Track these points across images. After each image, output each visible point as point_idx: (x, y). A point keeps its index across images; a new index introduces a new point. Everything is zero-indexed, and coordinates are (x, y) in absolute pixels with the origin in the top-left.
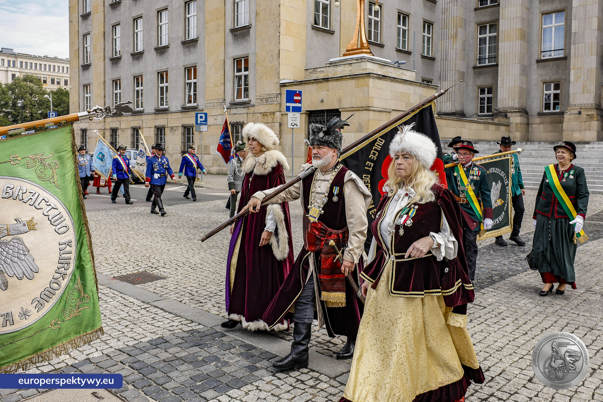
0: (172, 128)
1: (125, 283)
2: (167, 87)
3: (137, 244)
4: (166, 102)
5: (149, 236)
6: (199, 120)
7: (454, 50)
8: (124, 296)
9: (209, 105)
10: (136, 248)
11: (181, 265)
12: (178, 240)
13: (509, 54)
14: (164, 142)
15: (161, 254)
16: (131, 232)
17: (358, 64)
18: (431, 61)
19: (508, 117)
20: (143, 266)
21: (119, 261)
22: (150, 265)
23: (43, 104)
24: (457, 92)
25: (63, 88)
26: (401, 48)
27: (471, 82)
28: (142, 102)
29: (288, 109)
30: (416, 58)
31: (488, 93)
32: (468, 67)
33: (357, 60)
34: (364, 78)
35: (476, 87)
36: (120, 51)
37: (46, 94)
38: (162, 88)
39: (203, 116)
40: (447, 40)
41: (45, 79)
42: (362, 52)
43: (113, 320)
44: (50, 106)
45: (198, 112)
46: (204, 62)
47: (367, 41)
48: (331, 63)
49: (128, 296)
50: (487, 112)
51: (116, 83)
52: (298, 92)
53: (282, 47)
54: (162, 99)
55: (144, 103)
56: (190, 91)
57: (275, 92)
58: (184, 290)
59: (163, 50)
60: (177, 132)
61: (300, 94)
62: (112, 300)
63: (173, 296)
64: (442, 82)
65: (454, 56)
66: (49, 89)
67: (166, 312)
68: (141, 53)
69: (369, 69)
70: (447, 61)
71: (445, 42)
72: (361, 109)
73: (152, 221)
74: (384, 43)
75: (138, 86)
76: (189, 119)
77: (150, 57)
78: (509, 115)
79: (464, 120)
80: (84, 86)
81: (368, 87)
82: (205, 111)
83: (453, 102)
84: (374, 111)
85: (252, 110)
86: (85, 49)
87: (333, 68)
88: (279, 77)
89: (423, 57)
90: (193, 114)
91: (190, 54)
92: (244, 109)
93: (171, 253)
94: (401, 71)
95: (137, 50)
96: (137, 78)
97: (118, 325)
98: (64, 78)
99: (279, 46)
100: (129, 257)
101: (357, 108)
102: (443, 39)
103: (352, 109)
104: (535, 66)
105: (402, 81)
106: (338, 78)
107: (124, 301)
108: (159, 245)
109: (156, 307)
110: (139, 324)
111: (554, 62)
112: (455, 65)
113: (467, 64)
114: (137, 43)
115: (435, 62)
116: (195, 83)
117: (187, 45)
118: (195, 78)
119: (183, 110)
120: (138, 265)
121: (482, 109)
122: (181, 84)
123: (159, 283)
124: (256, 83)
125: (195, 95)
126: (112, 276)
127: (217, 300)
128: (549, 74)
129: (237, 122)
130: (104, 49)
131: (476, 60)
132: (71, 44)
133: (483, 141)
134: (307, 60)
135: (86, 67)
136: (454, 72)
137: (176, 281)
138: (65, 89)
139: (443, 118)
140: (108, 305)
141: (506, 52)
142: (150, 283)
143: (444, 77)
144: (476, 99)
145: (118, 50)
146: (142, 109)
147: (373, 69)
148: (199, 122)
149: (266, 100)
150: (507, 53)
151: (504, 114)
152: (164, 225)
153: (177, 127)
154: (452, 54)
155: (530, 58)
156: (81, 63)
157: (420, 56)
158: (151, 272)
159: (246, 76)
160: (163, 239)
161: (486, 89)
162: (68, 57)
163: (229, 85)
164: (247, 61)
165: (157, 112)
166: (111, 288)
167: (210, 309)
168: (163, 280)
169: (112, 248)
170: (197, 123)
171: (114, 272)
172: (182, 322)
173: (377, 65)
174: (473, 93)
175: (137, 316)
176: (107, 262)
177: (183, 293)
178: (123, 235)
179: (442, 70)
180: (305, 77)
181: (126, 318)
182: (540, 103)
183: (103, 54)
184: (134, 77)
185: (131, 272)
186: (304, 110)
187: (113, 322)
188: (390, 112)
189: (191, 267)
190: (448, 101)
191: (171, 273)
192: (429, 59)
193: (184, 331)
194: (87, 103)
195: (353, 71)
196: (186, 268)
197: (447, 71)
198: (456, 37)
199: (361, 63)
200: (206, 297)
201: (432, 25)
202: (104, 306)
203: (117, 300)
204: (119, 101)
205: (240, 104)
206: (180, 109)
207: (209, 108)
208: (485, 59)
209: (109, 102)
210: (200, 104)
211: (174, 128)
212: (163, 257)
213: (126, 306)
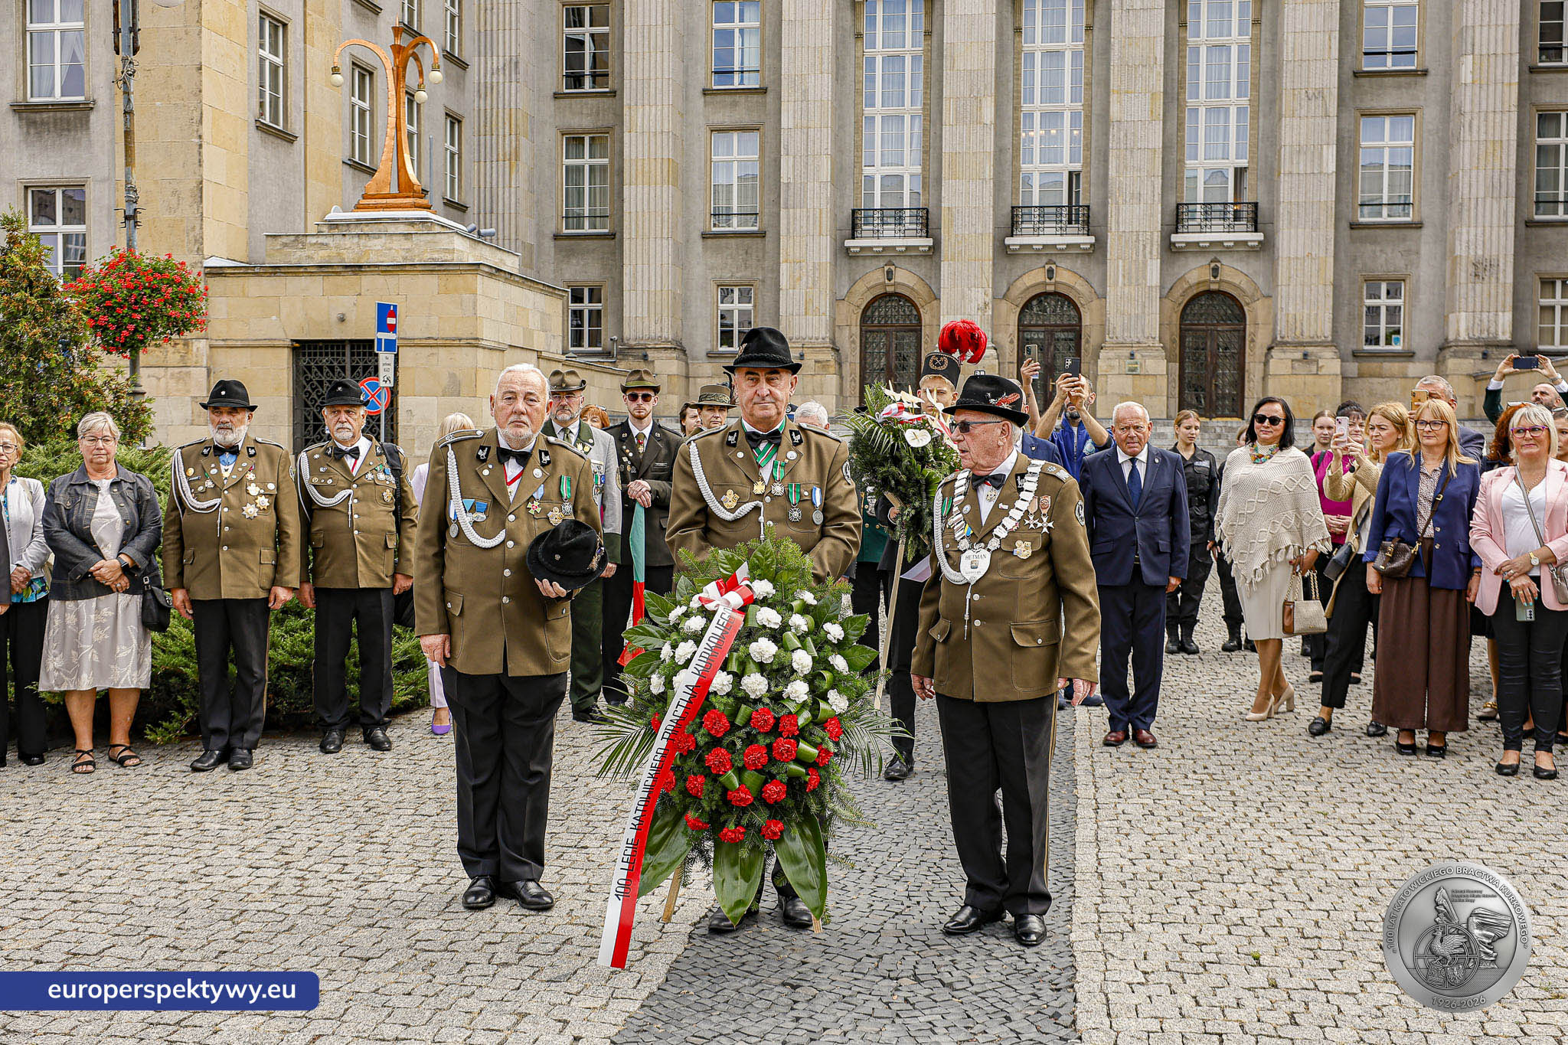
7: (513, 190)
13: (647, 215)
18: (459, 213)
19: (650, 359)
27: (549, 270)
31: (590, 302)
32: (540, 234)
40: (495, 163)
50: (590, 346)
65: (513, 206)
70: (494, 216)
71: (488, 167)
78: (651, 354)
81: (474, 293)
102: (482, 159)
104: (698, 245)
111: (739, 240)
112: (516, 227)
113: (538, 225)
121: (577, 339)
128: (729, 265)
131: (559, 219)
141: (639, 209)
144: (563, 314)
150: (643, 211)
151: (640, 352)
154: (507, 201)
155: (686, 225)
161: (586, 292)
182: (712, 329)
198: (517, 158)
201: (459, 122)
208: (582, 217)
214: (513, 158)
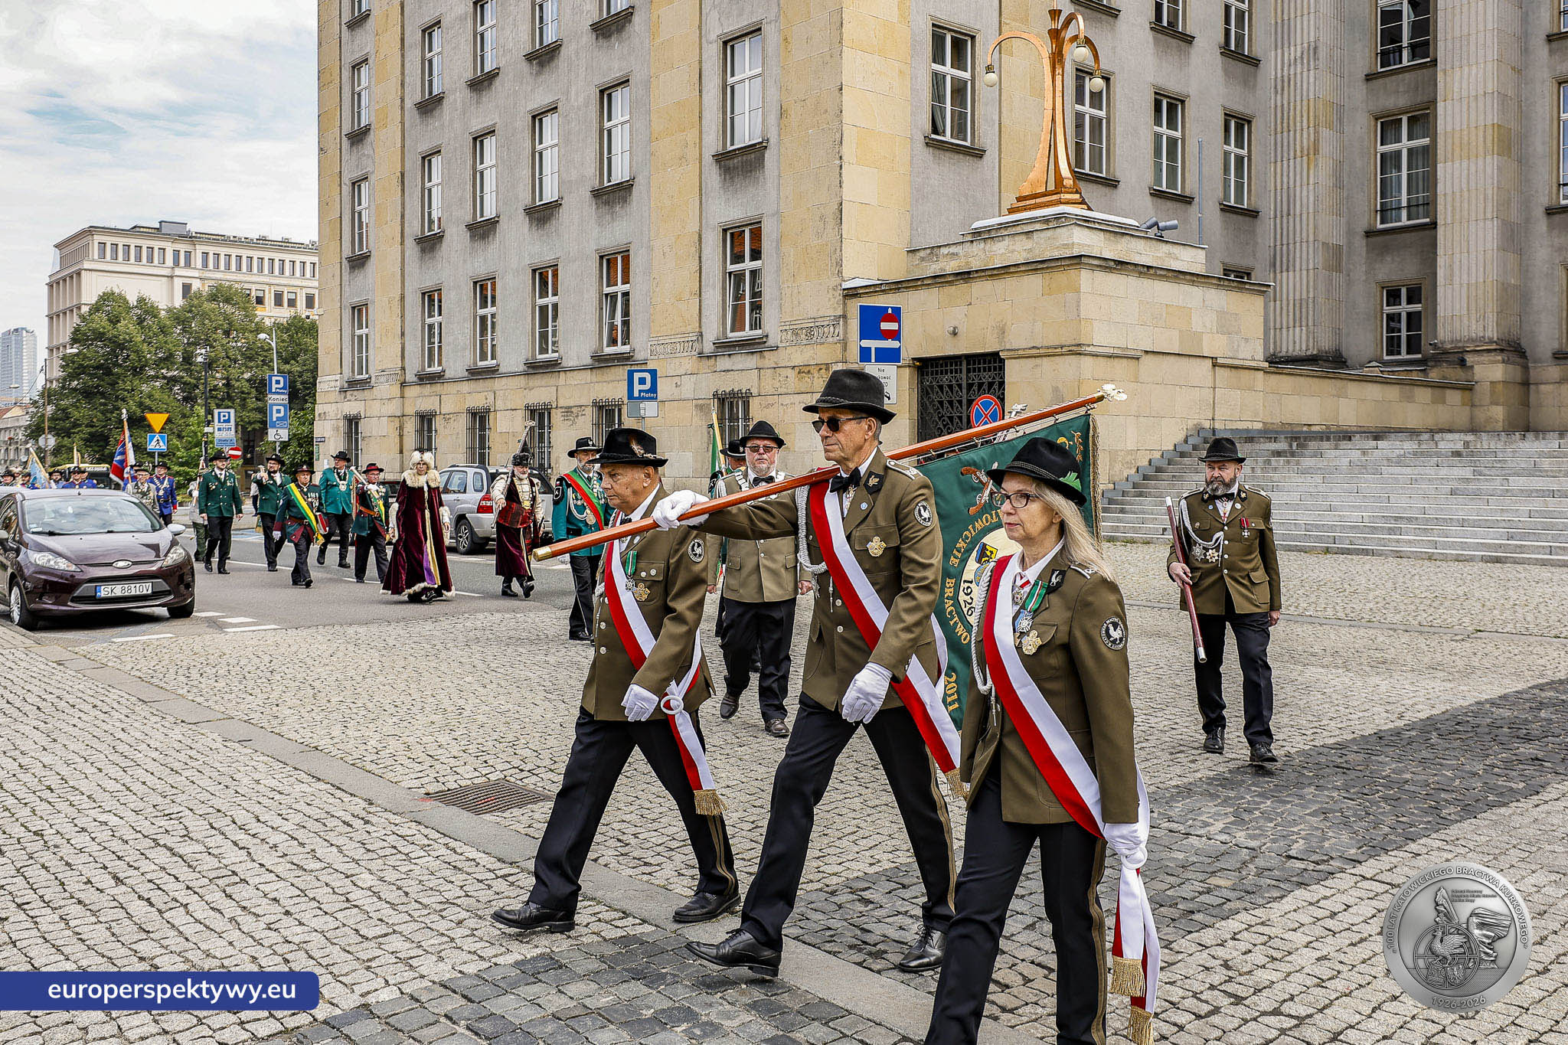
0: (568, 410)
1: (455, 809)
2: (555, 306)
3: (485, 708)
4: (554, 343)
5: (513, 689)
6: (637, 387)
7: (1311, 187)
8: (453, 844)
9: (660, 349)
10: (481, 718)
13: (1466, 194)
14: (549, 447)
15: (544, 736)
16: (469, 679)
17: (1049, 233)
18: (1247, 219)
19: (1468, 364)
20: (499, 767)
21: (440, 751)
22: (516, 762)
23: (254, 355)
24: (1320, 300)
25: (304, 316)
26: (1164, 188)
27: (1359, 272)
28: (493, 346)
29: (865, 355)
30: (1207, 212)
31: (1409, 303)
32: (1350, 232)
33: (1047, 221)
34: (1065, 268)
35: (1374, 285)
36: (439, 219)
37: (262, 332)
38: (543, 309)
39: (648, 376)
40: (1292, 161)
41: (260, 294)
42: (1060, 202)
43: (426, 906)
44: (272, 360)
45: (636, 368)
46: (649, 241)
47: (1073, 172)
48: (977, 233)
49: (462, 844)
50: (1408, 353)
51: (431, 299)
52: (890, 311)
53: (847, 193)
54: (544, 336)
55: (498, 349)
56: (613, 316)
57: (831, 312)
59: (548, 212)
60: (581, 419)
61: (895, 316)
62: (423, 853)
64: (1278, 274)
65: (1311, 204)
66: (270, 317)
68: (492, 224)
69: (1078, 244)
70: (1291, 218)
71: (1285, 166)
72: (1059, 350)
73: (521, 650)
74: (1119, 175)
75: (484, 305)
76: (612, 387)
77: (515, 231)
78: (1470, 359)
79: (1343, 376)
80: (353, 308)
81: (1078, 291)
82: (650, 366)
83: (1311, 329)
84: (1096, 355)
85: (770, 359)
86: (356, 217)
87: (981, 245)
88: (840, 272)
89: (1226, 209)
90: (622, 373)
91: (614, 219)
92: (750, 357)
94: (1166, 248)
95: (482, 215)
96: (481, 286)
97: (438, 917)
98: (305, 291)
99: (841, 191)
101: (1047, 348)
102: (1279, 159)
103: (1032, 352)
104: (1541, 224)
105: (1172, 274)
106: (995, 272)
107: (453, 858)
108: (539, 711)
112: (1315, 227)
113: (1348, 223)
114: (482, 197)
115: (1258, 222)
116: (626, 294)
117: (605, 198)
118: (626, 281)
119: (597, 365)
120: (486, 762)
121: (1393, 346)
122: (591, 297)
123: (540, 811)
124: (779, 289)
125: (626, 324)
126: (423, 791)
127: (687, 857)
129: (732, 392)
130: (403, 216)
131: (1373, 214)
132: (323, 205)
133: (1400, 431)
134: (914, 225)
135: (358, 262)
136: (1311, 245)
138: (308, 317)
139: (1285, 371)
140: (412, 867)
141: (1457, 188)
142: (516, 812)
143: (1284, 259)
144: (1376, 319)
145: (435, 216)
146: (494, 362)
147: (1089, 246)
148: (636, 394)
149: (809, 333)
150: (1461, 191)
151: (1457, 357)
152: (552, 659)
153: (581, 406)
154: (1305, 201)
155: (1526, 204)
156: (347, 252)
157: (1218, 208)
158: (518, 782)
159: (754, 273)
160: (549, 697)
161: (1404, 291)
162: (316, 238)
163: (714, 296)
164: (756, 235)
165: (532, 371)
166: (420, 824)
167: (671, 881)
169: (422, 719)
170: (631, 396)
171: (426, 780)
172: (600, 916)
173: (1102, 234)
174: (1366, 300)
175: (484, 895)
176: (409, 754)
178: (450, 684)
179: (1278, 243)
180: (908, 272)
181: (458, 901)
182: (1559, 323)
183: (399, 228)
184: (475, 283)
185: (469, 782)
186: (906, 356)
187: (426, 911)
188: (1138, 358)
190: (1297, 324)
192: (1241, 214)
193: (605, 940)
194: (360, 351)
195: (1036, 251)
197: (1291, 246)
198: (1316, 151)
199: (1058, 230)
200: (659, 849)
201: (1249, 122)
202: (404, 869)
203: (436, 854)
204: (436, 345)
205: (739, 346)
206: (588, 361)
207: (662, 357)
208: (1400, 208)
209: (414, 347)
210: (638, 348)
211: (574, 410)
212: (550, 744)
213: (460, 869)
214: (1312, 152)
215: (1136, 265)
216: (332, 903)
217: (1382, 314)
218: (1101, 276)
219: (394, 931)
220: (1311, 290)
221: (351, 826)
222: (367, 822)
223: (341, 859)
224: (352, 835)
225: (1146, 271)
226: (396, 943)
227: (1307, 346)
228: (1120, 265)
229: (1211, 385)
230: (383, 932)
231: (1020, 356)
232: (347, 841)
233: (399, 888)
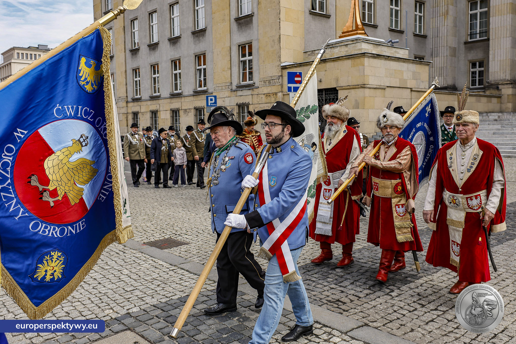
0: (185, 110)
1: (154, 248)
2: (180, 74)
3: (162, 214)
4: (180, 87)
5: (171, 207)
6: (210, 102)
7: (446, 27)
8: (154, 259)
9: (217, 88)
10: (161, 217)
11: (201, 232)
12: (196, 210)
13: (500, 28)
14: (179, 124)
15: (183, 223)
16: (156, 204)
17: (353, 45)
18: (423, 38)
20: (168, 233)
21: (148, 229)
22: (174, 232)
24: (448, 67)
26: (394, 28)
28: (158, 88)
29: (289, 89)
30: (409, 37)
31: (480, 67)
32: (459, 43)
33: (353, 41)
34: (359, 57)
35: (467, 61)
36: (138, 43)
38: (176, 75)
39: (213, 98)
40: (439, 17)
42: (357, 34)
43: (146, 280)
45: (208, 95)
46: (212, 50)
47: (362, 23)
49: (157, 260)
51: (136, 71)
53: (282, 32)
54: (176, 84)
55: (160, 89)
56: (200, 77)
57: (277, 74)
58: (205, 254)
59: (176, 40)
60: (190, 114)
61: (300, 75)
62: (144, 263)
63: (196, 260)
64: (434, 59)
65: (445, 33)
67: (191, 273)
68: (157, 44)
69: (364, 49)
70: (438, 38)
71: (436, 19)
72: (357, 86)
73: (173, 194)
74: (378, 24)
75: (155, 74)
76: (201, 102)
77: (165, 46)
79: (456, 94)
81: (364, 65)
82: (214, 94)
83: (445, 77)
84: (370, 88)
85: (256, 91)
87: (330, 49)
88: (280, 60)
89: (416, 35)
90: (204, 97)
91: (199, 42)
92: (249, 91)
93: (192, 221)
94: (394, 49)
95: (153, 42)
96: (153, 67)
97: (151, 284)
99: (280, 31)
100: (155, 226)
101: (353, 86)
102: (434, 17)
103: (349, 87)
105: (396, 59)
106: (335, 59)
107: (155, 264)
108: (181, 214)
109: (182, 269)
110: (169, 284)
112: (447, 41)
113: (458, 40)
114: (153, 35)
115: (427, 40)
116: (205, 69)
117: (196, 34)
118: (204, 64)
119: (195, 94)
120: (163, 232)
121: (474, 83)
122: (192, 70)
123: (183, 248)
124: (259, 66)
125: (205, 80)
126: (143, 242)
129: (243, 103)
130: (125, 42)
131: (467, 36)
134: (306, 43)
136: (445, 48)
137: (198, 246)
140: (141, 267)
142: (175, 248)
143: (436, 53)
144: (468, 73)
145: (136, 42)
146: (159, 94)
147: (368, 49)
148: (209, 104)
149: (269, 82)
150: (498, 27)
152: (184, 197)
153: (190, 109)
154: (443, 31)
157: (413, 34)
158: (175, 238)
159: (250, 61)
160: (184, 209)
161: (478, 64)
163: (235, 69)
164: (250, 47)
165: (172, 97)
166: (142, 253)
168: (186, 246)
169: (140, 218)
170: (207, 105)
171: (144, 238)
173: (372, 45)
174: (464, 67)
175: (166, 276)
176: (137, 230)
177: (205, 257)
178: (149, 206)
179: (434, 47)
180: (304, 59)
181: (158, 278)
183: (124, 46)
184: (151, 66)
185: (158, 239)
187: (147, 282)
188: (385, 89)
189: (210, 234)
190: (440, 76)
191: (193, 239)
192: (421, 37)
193: (208, 290)
195: (349, 51)
196: (206, 234)
197: (438, 48)
198: (447, 14)
199: (357, 44)
201: (424, 4)
202: (138, 268)
203: (149, 263)
204: (138, 88)
205: (245, 87)
206: (192, 93)
207: (218, 91)
208: (476, 34)
209: (130, 89)
210: (209, 88)
211: (188, 110)
212: (185, 226)
213: (157, 268)
215: (384, 56)
216: (114, 280)
217: (470, 71)
218: (372, 60)
219: (136, 289)
220: (445, 64)
221: (119, 254)
222: (124, 253)
223: (116, 265)
224: (120, 257)
225: (388, 58)
226: (137, 293)
227: (444, 83)
228: (378, 56)
229: (410, 98)
230: (133, 289)
231: (343, 89)
232: (118, 259)
233: (137, 274)
